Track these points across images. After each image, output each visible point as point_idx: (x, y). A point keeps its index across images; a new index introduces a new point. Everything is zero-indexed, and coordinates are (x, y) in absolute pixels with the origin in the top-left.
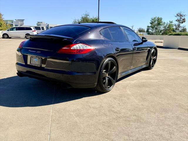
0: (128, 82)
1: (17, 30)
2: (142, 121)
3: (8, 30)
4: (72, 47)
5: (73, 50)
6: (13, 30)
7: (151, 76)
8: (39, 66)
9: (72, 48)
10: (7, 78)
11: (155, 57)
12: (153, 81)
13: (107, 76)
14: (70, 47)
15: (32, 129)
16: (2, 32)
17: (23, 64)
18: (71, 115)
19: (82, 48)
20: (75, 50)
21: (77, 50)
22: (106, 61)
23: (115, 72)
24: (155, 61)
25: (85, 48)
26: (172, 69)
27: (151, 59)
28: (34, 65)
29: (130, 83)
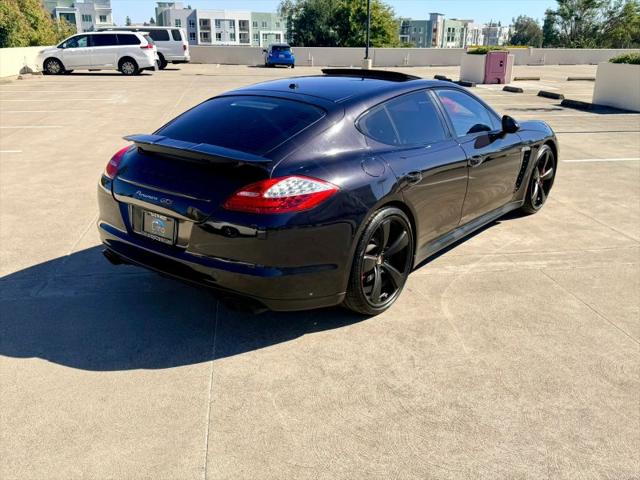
1: (89, 45)
2: (472, 425)
3: (61, 47)
6: (77, 46)
8: (169, 242)
11: (549, 172)
12: (530, 264)
13: (380, 262)
16: (42, 52)
18: (264, 400)
19: (297, 193)
20: (275, 199)
21: (283, 199)
22: (374, 221)
23: (406, 249)
24: (547, 184)
27: (533, 181)
28: (154, 238)
29: (455, 275)
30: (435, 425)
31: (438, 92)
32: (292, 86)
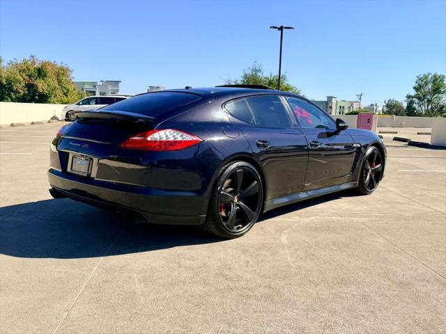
0: (297, 218)
1: (96, 104)
3: (78, 104)
4: (149, 135)
5: (151, 141)
6: (89, 104)
7: (359, 208)
8: (85, 175)
9: (149, 139)
10: (37, 202)
11: (378, 166)
12: (355, 219)
14: (146, 136)
15: (39, 299)
16: (66, 107)
17: (59, 172)
18: (130, 278)
19: (172, 139)
20: (155, 142)
21: (161, 142)
22: (229, 168)
23: (257, 195)
24: (378, 176)
25: (179, 139)
26: (421, 196)
27: (366, 171)
28: (77, 173)
30: (249, 297)
31: (288, 98)
32: (187, 88)
